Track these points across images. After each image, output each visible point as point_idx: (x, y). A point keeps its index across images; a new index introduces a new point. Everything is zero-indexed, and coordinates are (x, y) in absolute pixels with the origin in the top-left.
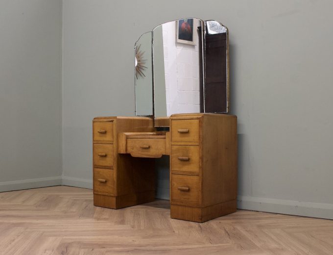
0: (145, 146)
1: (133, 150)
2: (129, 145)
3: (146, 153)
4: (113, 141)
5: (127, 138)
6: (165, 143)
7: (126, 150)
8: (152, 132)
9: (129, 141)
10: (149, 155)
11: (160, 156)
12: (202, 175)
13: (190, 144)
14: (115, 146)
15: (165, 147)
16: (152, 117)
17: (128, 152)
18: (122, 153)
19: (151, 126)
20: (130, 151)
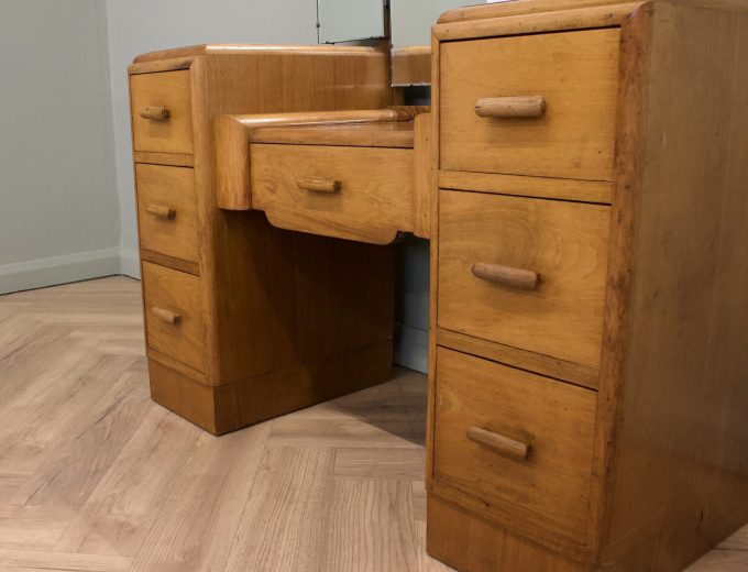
0: (318, 183)
1: (273, 197)
2: (258, 170)
3: (326, 215)
4: (192, 156)
5: (251, 139)
6: (411, 172)
7: (249, 193)
8: (381, 107)
9: (259, 153)
10: (338, 227)
11: (389, 238)
12: (619, 392)
13: (551, 188)
14: (200, 173)
15: (412, 192)
16: (383, 43)
17: (256, 206)
18: (231, 206)
19: (375, 85)
20: (262, 200)
